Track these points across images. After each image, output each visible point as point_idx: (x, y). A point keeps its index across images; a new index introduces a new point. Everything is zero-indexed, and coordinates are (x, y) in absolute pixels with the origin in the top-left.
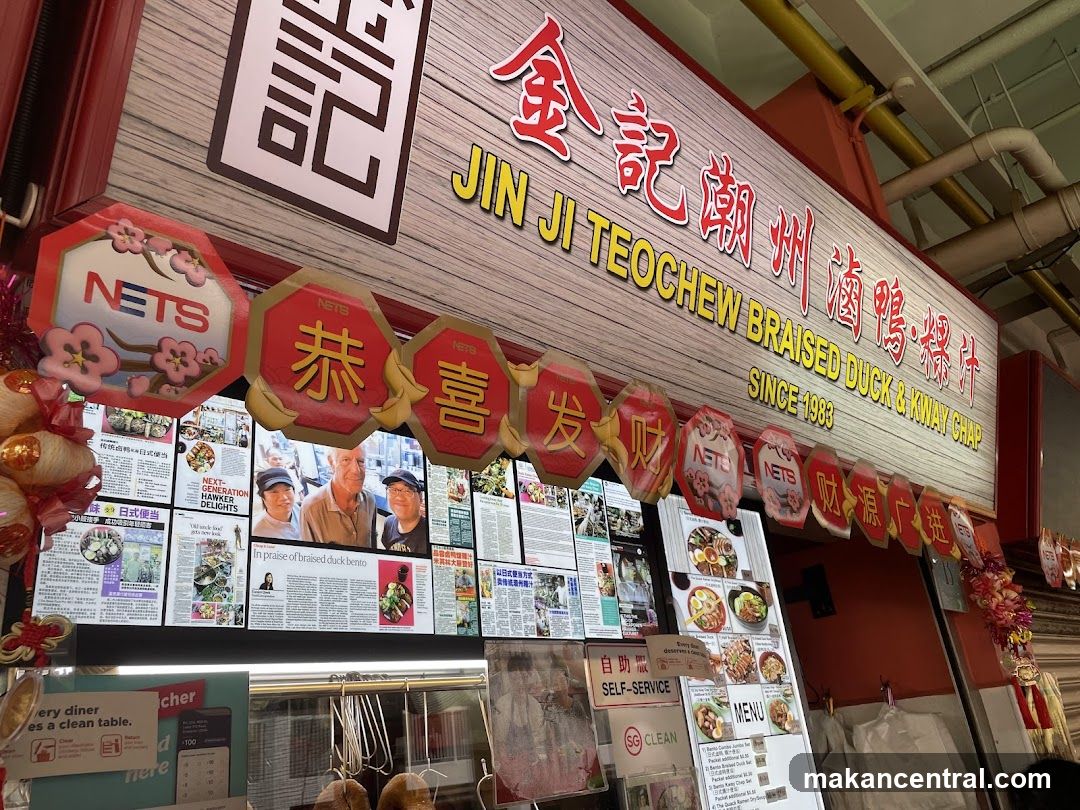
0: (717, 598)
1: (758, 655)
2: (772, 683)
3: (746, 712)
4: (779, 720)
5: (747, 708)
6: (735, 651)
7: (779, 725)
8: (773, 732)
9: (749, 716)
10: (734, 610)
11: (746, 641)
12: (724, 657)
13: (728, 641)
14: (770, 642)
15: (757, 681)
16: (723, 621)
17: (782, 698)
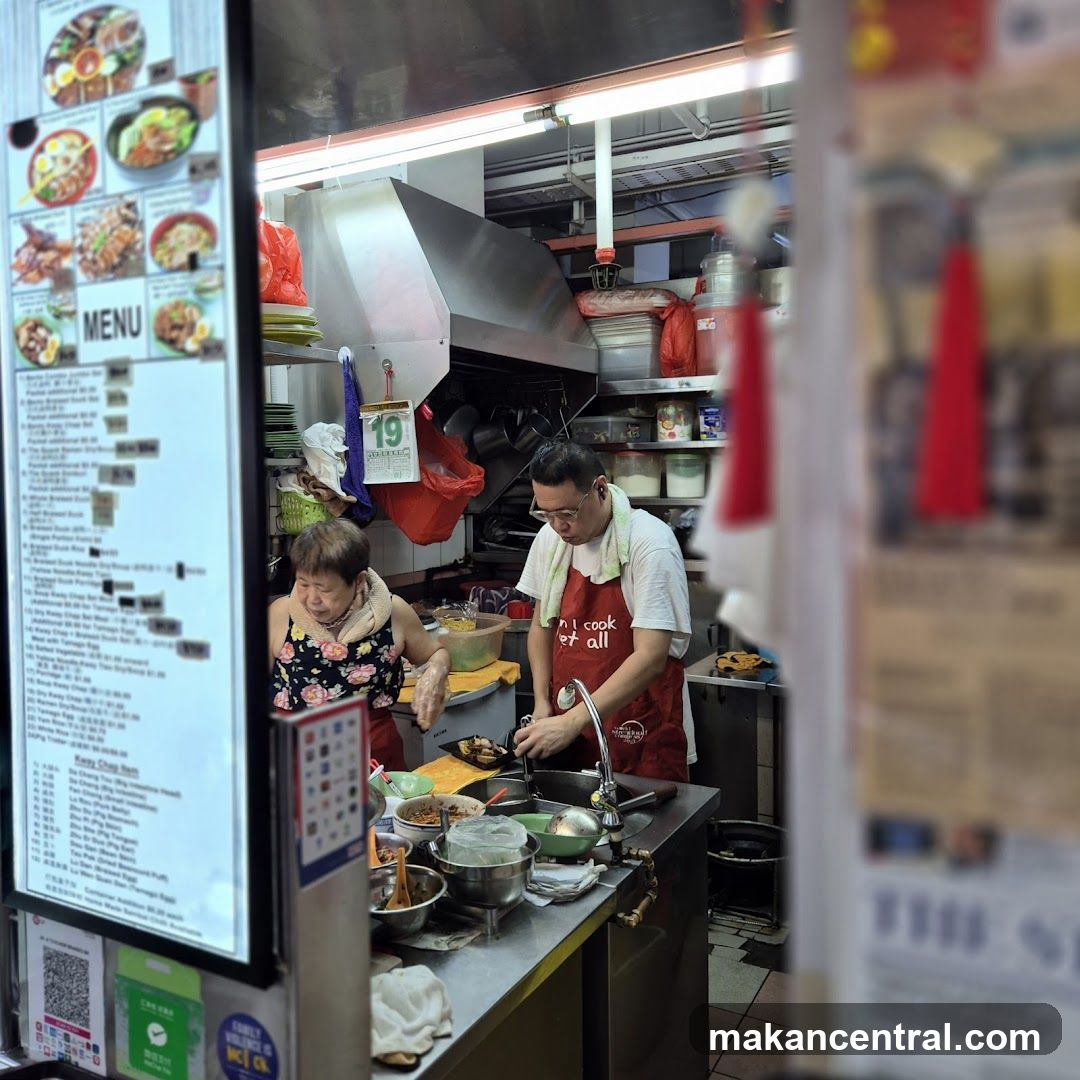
0: (85, 140)
1: (151, 225)
2: (172, 270)
3: (106, 324)
4: (174, 334)
5: (109, 318)
6: (103, 228)
7: (172, 342)
8: (155, 354)
9: (109, 330)
10: (115, 154)
11: (130, 206)
12: (79, 242)
13: (92, 213)
14: (187, 194)
15: (141, 272)
16: (89, 180)
17: (191, 296)
